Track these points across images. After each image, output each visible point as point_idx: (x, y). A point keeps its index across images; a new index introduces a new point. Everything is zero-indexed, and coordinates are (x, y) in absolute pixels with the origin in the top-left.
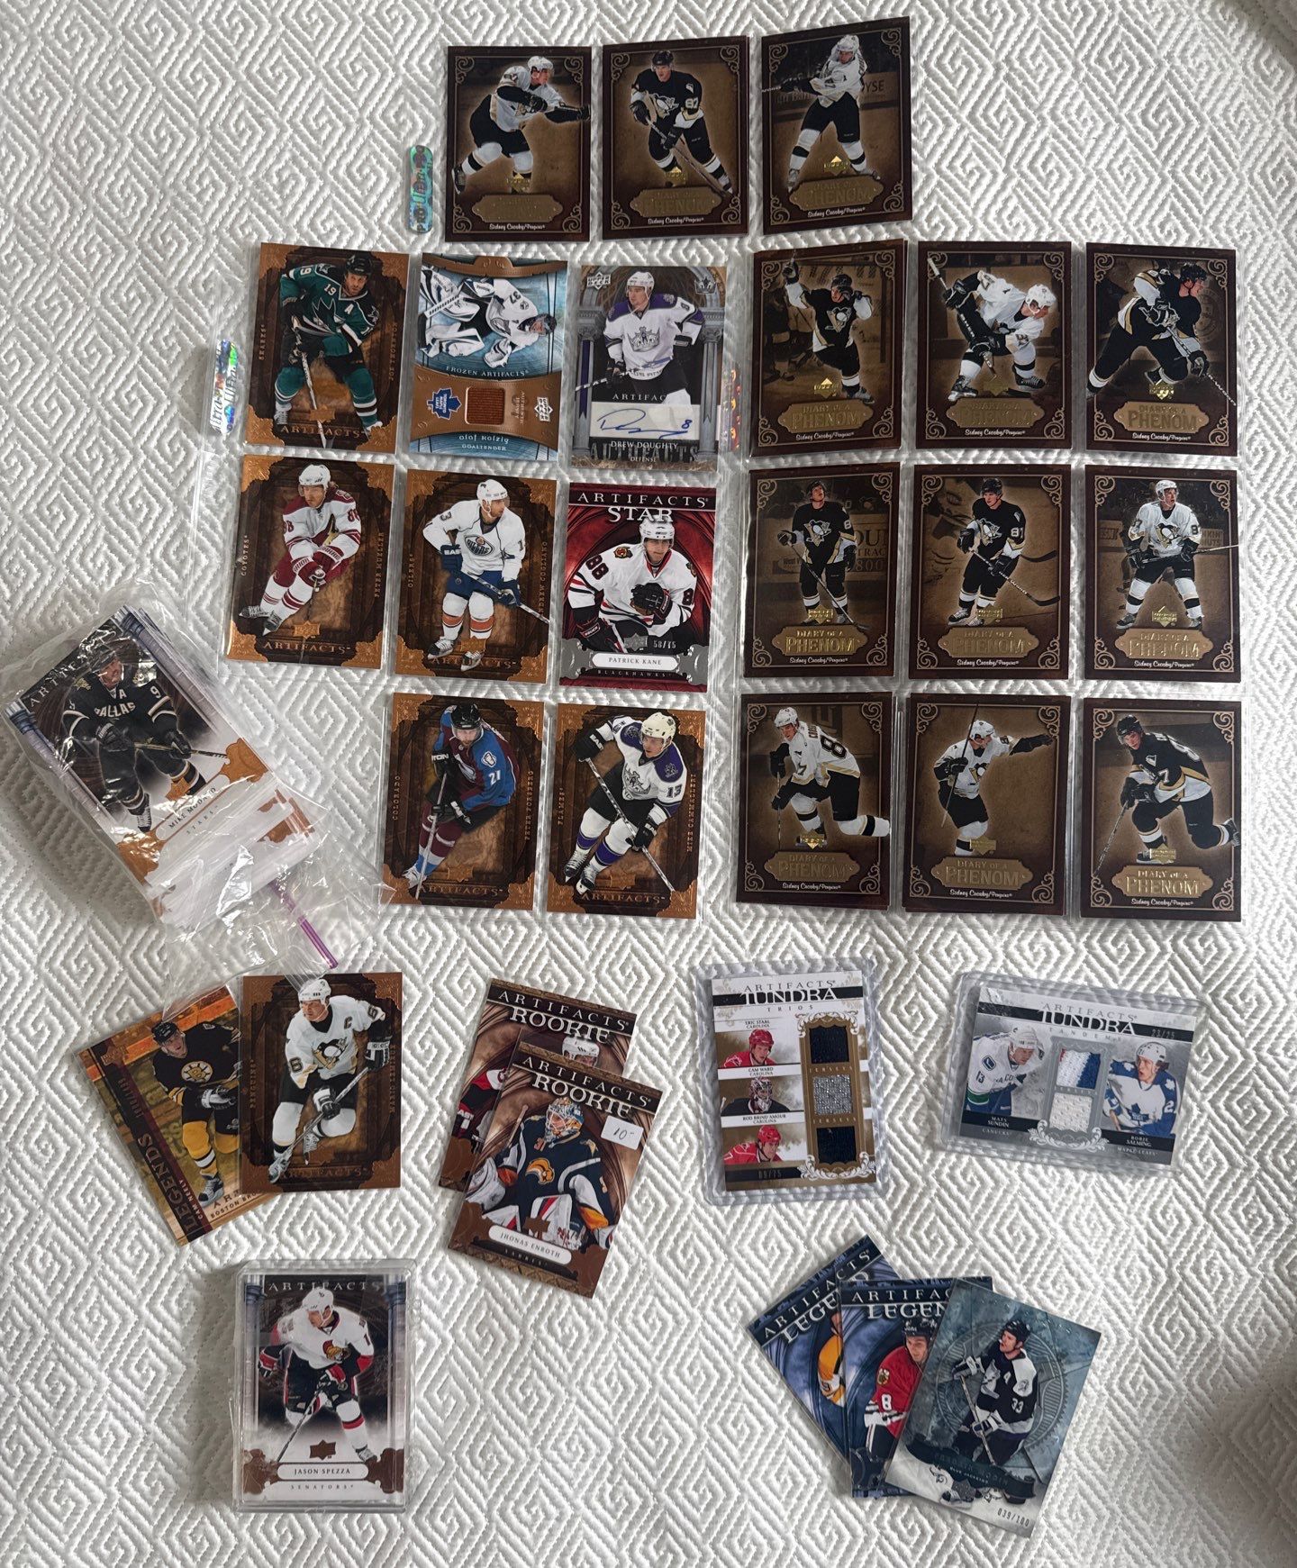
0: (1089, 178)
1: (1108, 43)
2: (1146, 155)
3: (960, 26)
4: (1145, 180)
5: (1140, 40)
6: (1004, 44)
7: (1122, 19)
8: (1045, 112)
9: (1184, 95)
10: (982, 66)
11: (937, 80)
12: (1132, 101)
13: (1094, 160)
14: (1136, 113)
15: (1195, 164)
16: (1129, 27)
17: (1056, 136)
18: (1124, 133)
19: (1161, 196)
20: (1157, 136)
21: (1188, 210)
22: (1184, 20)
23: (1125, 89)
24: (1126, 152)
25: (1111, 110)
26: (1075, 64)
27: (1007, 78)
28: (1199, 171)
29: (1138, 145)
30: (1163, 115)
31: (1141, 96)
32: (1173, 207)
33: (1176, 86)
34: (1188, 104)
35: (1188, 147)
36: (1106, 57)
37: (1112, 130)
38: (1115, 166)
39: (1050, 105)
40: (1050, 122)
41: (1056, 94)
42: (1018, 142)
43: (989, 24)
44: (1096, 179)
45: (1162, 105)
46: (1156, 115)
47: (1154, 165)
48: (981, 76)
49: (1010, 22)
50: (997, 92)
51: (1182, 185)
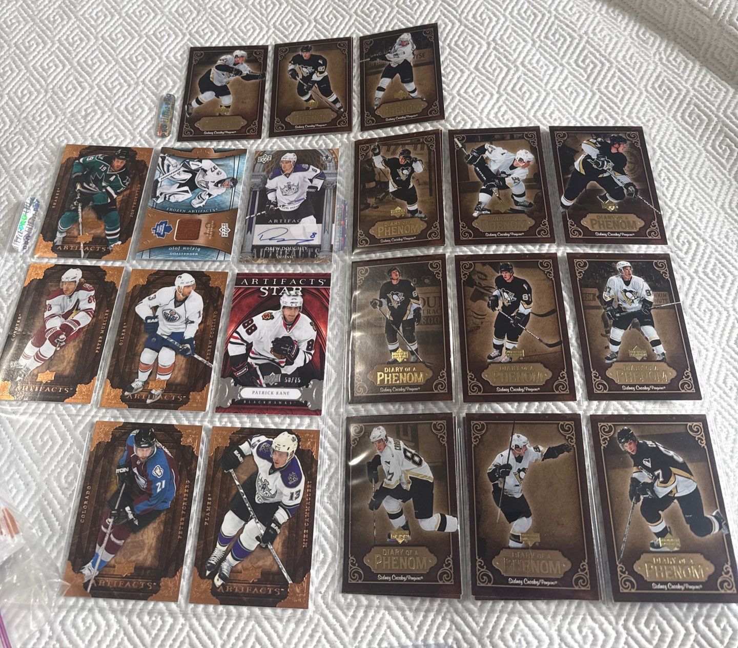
0: (548, 94)
1: (550, 29)
2: (581, 82)
3: (466, 26)
4: (582, 94)
5: (567, 26)
6: (491, 33)
7: (556, 17)
8: (518, 63)
9: (598, 51)
10: (479, 44)
11: (455, 52)
12: (568, 55)
13: (550, 85)
14: (572, 61)
15: (611, 85)
16: (560, 21)
17: (525, 74)
18: (566, 72)
19: (594, 102)
20: (586, 72)
21: (611, 108)
22: (592, 16)
23: (563, 50)
24: (568, 81)
25: (556, 60)
26: (533, 40)
27: (495, 48)
28: (614, 88)
29: (575, 77)
30: (588, 61)
31: (573, 53)
32: (601, 107)
33: (593, 46)
34: (601, 55)
35: (605, 76)
36: (550, 35)
37: (558, 70)
38: (563, 87)
39: (520, 60)
40: (521, 68)
41: (523, 55)
42: (504, 79)
43: (482, 24)
44: (552, 95)
45: (586, 56)
46: (583, 61)
47: (586, 86)
48: (480, 48)
49: (494, 23)
50: (490, 55)
51: (605, 95)
